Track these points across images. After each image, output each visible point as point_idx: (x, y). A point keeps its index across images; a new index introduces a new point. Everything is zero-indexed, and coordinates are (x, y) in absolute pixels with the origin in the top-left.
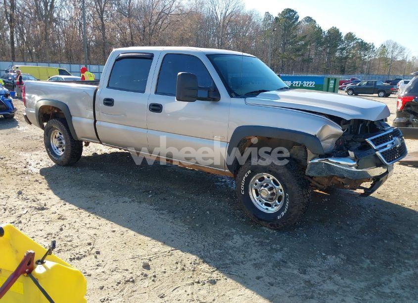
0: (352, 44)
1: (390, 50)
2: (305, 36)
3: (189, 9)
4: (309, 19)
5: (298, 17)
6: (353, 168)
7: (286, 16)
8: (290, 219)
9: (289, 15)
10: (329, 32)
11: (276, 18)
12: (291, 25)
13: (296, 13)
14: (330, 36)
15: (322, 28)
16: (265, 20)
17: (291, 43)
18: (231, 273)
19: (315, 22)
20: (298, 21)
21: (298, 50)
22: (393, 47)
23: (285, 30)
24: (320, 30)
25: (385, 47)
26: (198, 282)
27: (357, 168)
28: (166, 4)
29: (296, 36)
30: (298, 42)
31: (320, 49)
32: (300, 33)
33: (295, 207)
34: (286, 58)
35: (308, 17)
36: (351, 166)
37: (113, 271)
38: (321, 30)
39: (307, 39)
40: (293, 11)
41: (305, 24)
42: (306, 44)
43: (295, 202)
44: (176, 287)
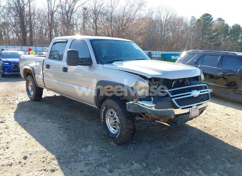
2: (217, 30)
3: (144, 16)
4: (220, 20)
5: (213, 18)
6: (153, 108)
7: (205, 18)
8: (121, 138)
9: (207, 18)
10: (233, 27)
11: (199, 20)
12: (207, 23)
13: (211, 16)
14: (234, 30)
15: (228, 25)
16: (192, 21)
17: (208, 34)
18: (68, 167)
19: (224, 21)
20: (213, 21)
21: (212, 38)
23: (204, 26)
26: (45, 170)
27: (156, 108)
28: (131, 14)
29: (211, 30)
30: (212, 33)
31: (228, 37)
32: (214, 28)
33: (123, 131)
34: (204, 43)
35: (220, 18)
36: (151, 107)
37: (6, 159)
38: (228, 26)
39: (218, 31)
40: (209, 15)
41: (217, 22)
42: (218, 34)
43: (123, 128)
44: (30, 171)
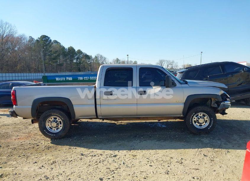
0: (81, 56)
1: (100, 59)
2: (57, 51)
4: (56, 42)
5: (51, 40)
9: (45, 39)
10: (69, 49)
13: (49, 38)
16: (30, 41)
19: (60, 43)
22: (101, 57)
24: (64, 48)
25: (97, 57)
29: (51, 51)
30: (53, 54)
